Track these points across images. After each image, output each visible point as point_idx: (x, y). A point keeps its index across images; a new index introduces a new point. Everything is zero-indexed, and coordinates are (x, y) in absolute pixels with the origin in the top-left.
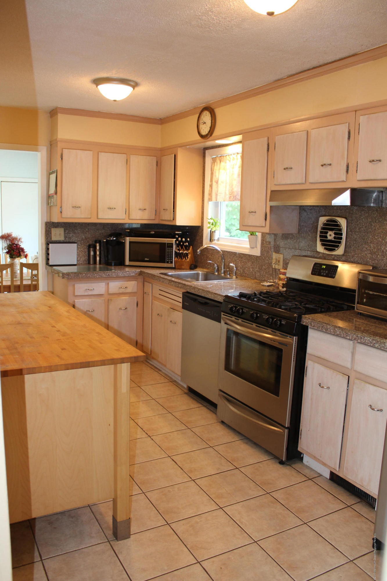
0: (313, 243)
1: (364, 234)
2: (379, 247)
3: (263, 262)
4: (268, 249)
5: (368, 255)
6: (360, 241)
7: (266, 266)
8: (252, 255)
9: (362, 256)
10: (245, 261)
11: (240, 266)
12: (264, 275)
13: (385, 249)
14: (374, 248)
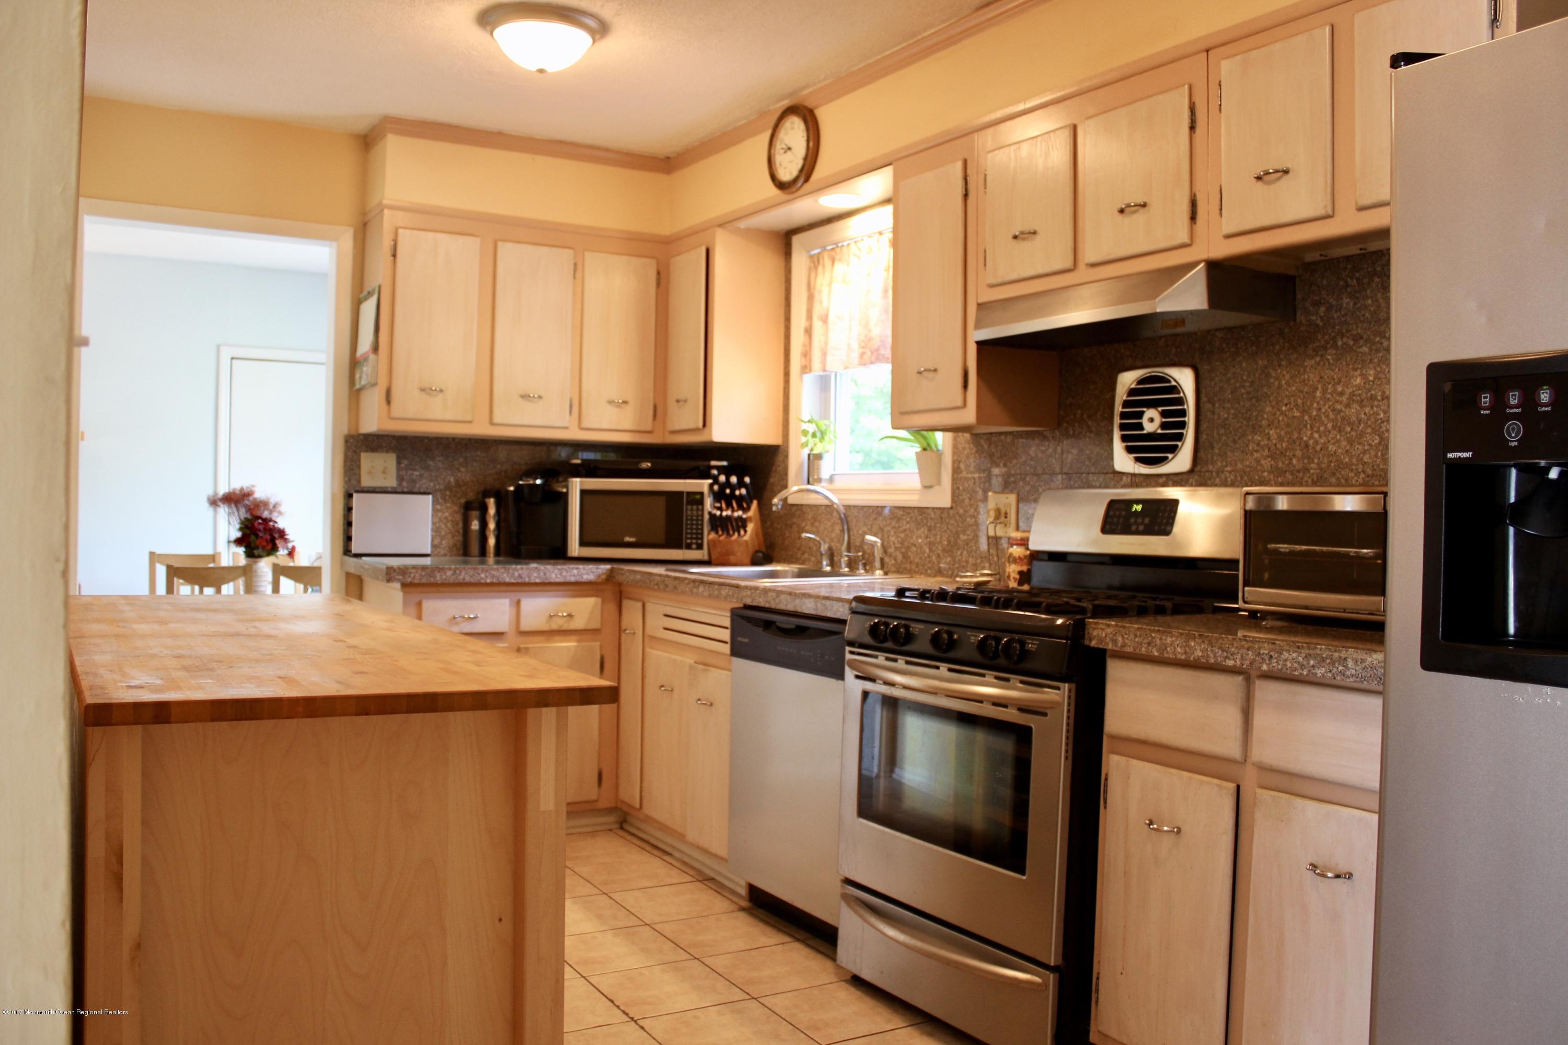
0: (1102, 451)
1: (1247, 405)
2: (1295, 435)
3: (960, 525)
4: (975, 483)
5: (1263, 462)
6: (1238, 425)
7: (968, 535)
8: (927, 508)
9: (1247, 466)
10: (910, 528)
11: (894, 543)
12: (964, 558)
13: (1311, 437)
14: (1280, 439)
